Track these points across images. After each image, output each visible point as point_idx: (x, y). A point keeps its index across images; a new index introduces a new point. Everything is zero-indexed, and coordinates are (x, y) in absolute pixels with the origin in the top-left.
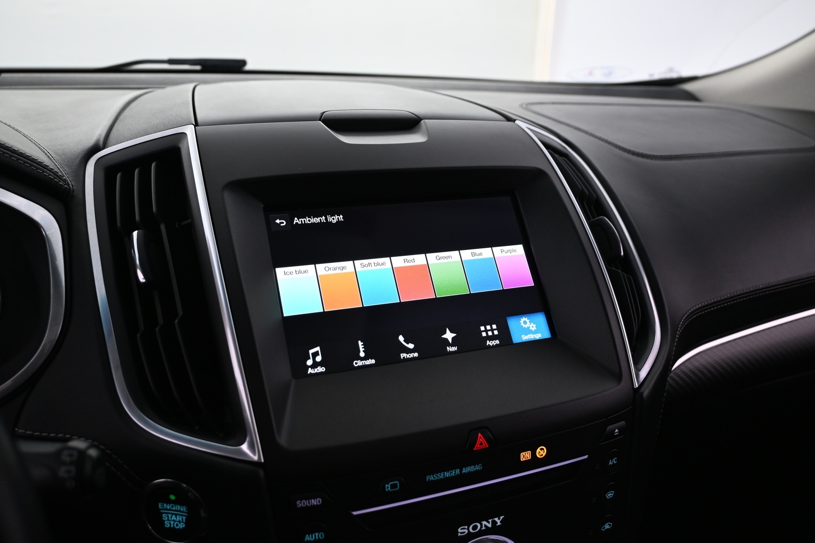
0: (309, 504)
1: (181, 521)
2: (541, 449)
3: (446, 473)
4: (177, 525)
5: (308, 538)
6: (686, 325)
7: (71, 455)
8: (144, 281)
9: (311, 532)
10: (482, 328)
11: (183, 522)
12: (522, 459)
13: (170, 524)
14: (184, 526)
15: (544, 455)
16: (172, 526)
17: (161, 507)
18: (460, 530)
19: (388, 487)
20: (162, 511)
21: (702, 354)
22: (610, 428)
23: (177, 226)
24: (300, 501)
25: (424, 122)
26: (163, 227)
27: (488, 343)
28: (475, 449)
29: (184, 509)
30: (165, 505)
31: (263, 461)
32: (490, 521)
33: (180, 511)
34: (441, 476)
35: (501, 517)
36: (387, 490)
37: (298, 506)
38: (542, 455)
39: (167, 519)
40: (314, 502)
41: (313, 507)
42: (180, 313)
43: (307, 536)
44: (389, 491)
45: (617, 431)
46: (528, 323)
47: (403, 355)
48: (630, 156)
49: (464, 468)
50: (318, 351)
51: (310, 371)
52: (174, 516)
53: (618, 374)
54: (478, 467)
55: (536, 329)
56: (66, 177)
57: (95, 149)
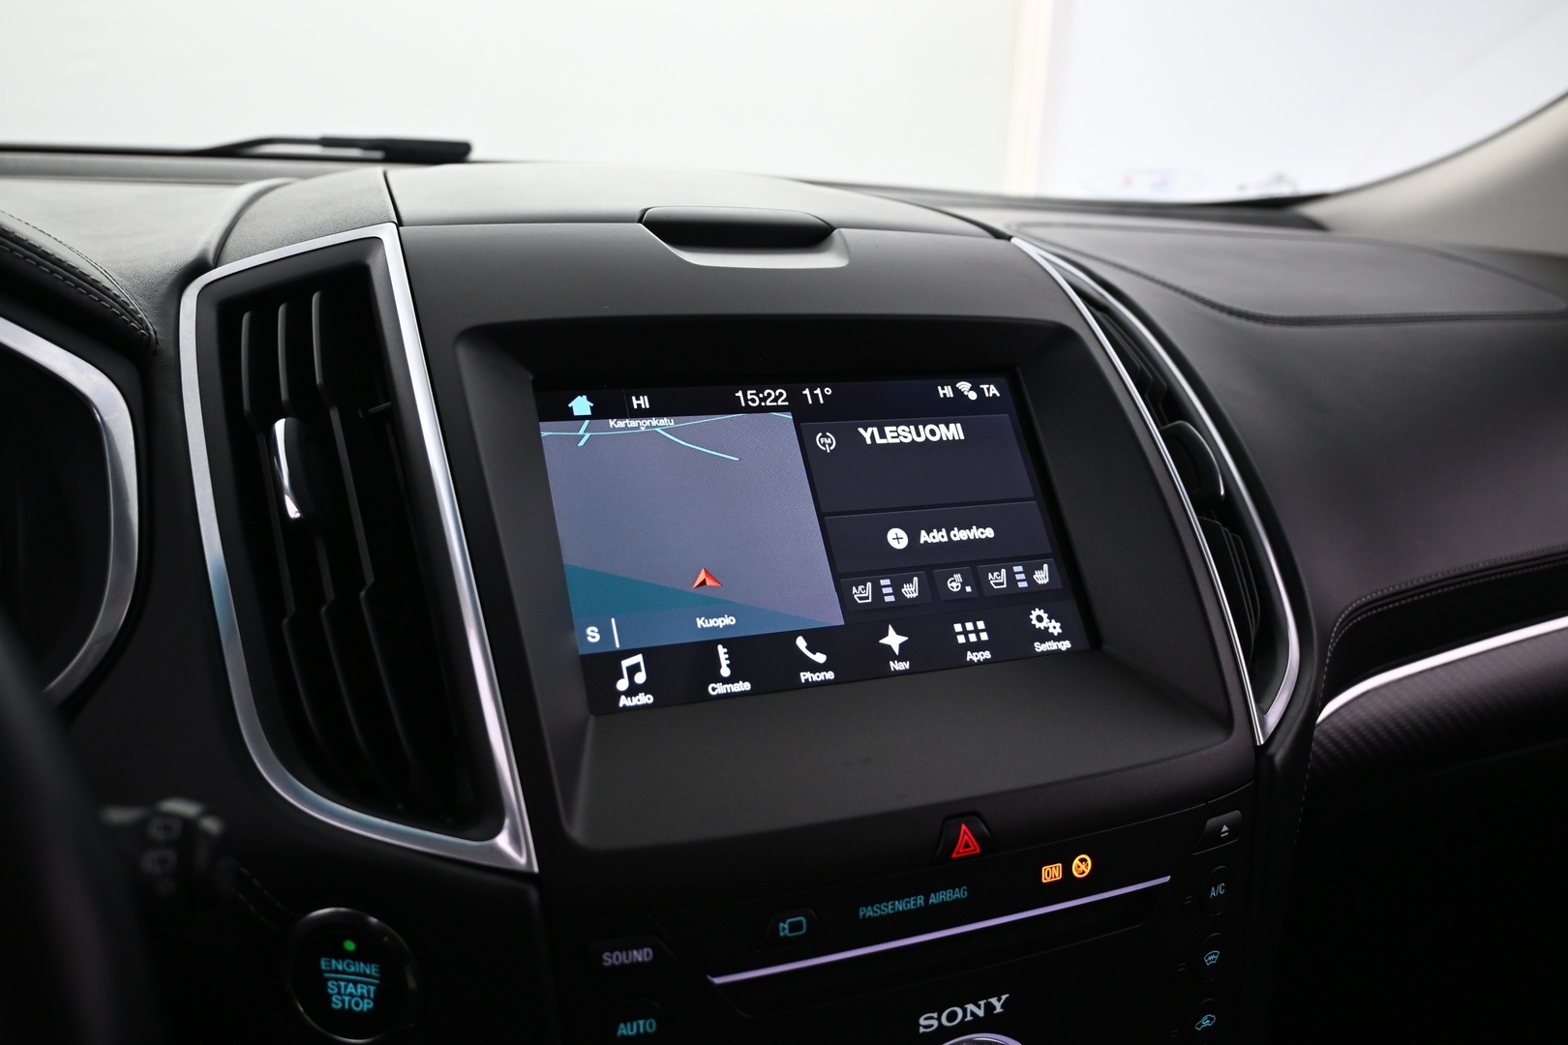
0: (627, 959)
1: (366, 995)
2: (1082, 860)
3: (897, 902)
4: (357, 1004)
5: (624, 1030)
6: (1343, 635)
7: (167, 828)
8: (298, 515)
9: (630, 1018)
10: (958, 627)
11: (369, 998)
12: (1045, 879)
13: (343, 1002)
14: (371, 1005)
15: (1087, 872)
16: (347, 1006)
17: (326, 966)
18: (922, 1021)
19: (784, 929)
20: (327, 975)
21: (1370, 694)
22: (1211, 822)
23: (361, 416)
24: (609, 954)
25: (841, 234)
26: (334, 415)
27: (970, 656)
28: (954, 856)
29: (374, 970)
30: (334, 962)
31: (536, 869)
32: (982, 1003)
33: (364, 975)
34: (888, 908)
35: (1004, 997)
36: (782, 934)
37: (606, 964)
38: (1084, 872)
39: (336, 990)
40: (639, 956)
41: (636, 965)
42: (370, 579)
43: (622, 1025)
44: (785, 936)
45: (1225, 828)
46: (1046, 620)
47: (805, 676)
48: (1224, 317)
49: (933, 895)
50: (638, 664)
51: (624, 701)
52: (351, 985)
53: (1223, 717)
54: (959, 894)
55: (1060, 631)
56: (141, 315)
57: (199, 267)
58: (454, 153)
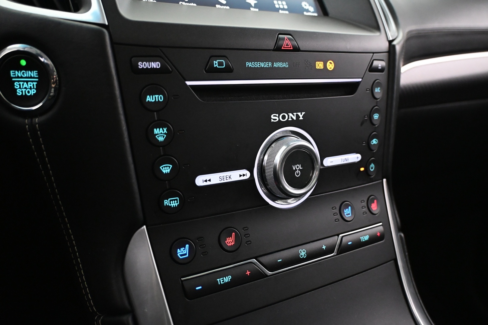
0: (149, 66)
1: (32, 87)
4: (29, 92)
5: (149, 99)
9: (152, 94)
10: (276, 2)
11: (34, 88)
13: (22, 92)
14: (35, 92)
16: (24, 94)
17: (13, 74)
18: (272, 117)
20: (13, 79)
24: (141, 63)
27: (281, 11)
29: (35, 73)
30: (16, 72)
32: (295, 114)
33: (31, 77)
34: (257, 64)
35: (303, 113)
37: (140, 67)
38: (331, 68)
39: (19, 87)
40: (154, 65)
41: (153, 70)
43: (148, 96)
45: (380, 66)
46: (308, 6)
47: (218, 6)
49: (275, 63)
52: (25, 83)
54: (285, 65)
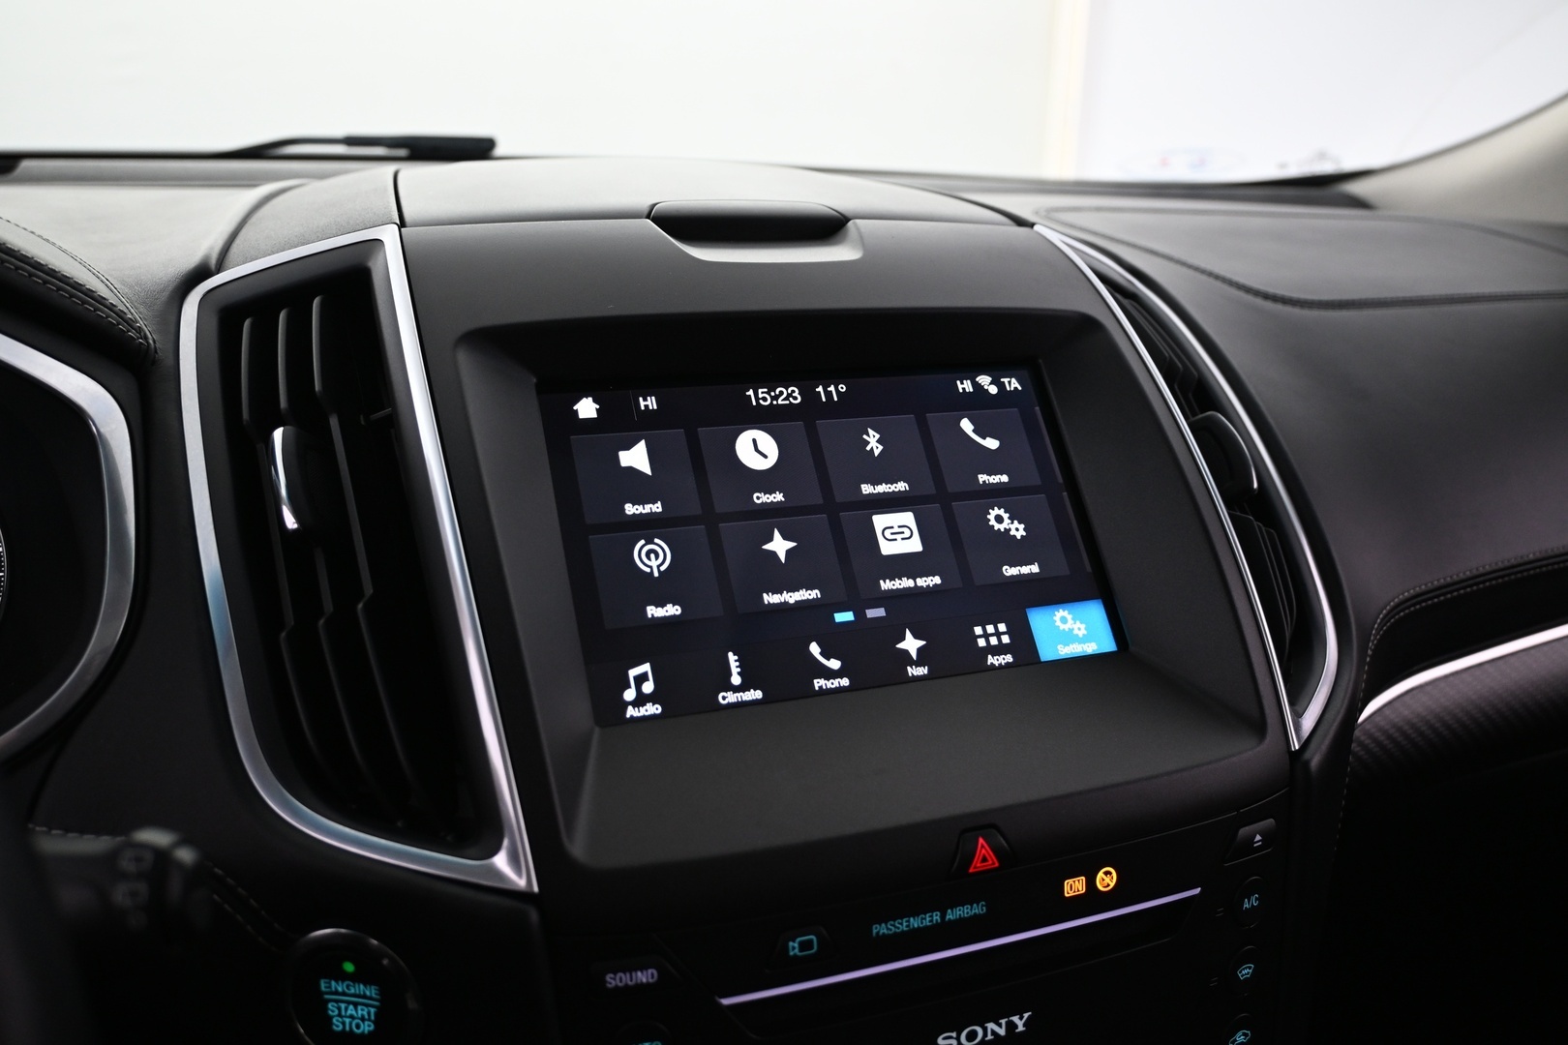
1: (366, 1017)
2: (1106, 873)
3: (912, 919)
4: (358, 1027)
6: (1385, 632)
7: (138, 860)
8: (296, 526)
10: (978, 630)
11: (369, 1020)
12: (1068, 893)
13: (344, 1023)
14: (372, 1028)
15: (1112, 885)
16: (347, 1028)
17: (326, 987)
18: (941, 1041)
19: (794, 949)
20: (327, 997)
21: (1414, 692)
22: (1244, 831)
23: (363, 423)
24: (612, 976)
25: (855, 224)
26: (334, 422)
27: (991, 660)
28: (971, 871)
29: (373, 991)
30: (333, 983)
31: (536, 889)
32: (1003, 1021)
34: (902, 925)
35: (1026, 1015)
36: (791, 953)
37: (609, 986)
38: (1108, 885)
39: (337, 1012)
40: (643, 977)
41: (640, 987)
42: (369, 590)
44: (795, 955)
45: (1258, 838)
46: (1070, 621)
47: (819, 683)
48: (1259, 301)
49: (949, 911)
50: (646, 674)
51: (631, 712)
52: (351, 1007)
53: (1256, 721)
54: (978, 909)
55: (1085, 632)
56: (141, 323)
57: (201, 273)
58: (479, 149)
